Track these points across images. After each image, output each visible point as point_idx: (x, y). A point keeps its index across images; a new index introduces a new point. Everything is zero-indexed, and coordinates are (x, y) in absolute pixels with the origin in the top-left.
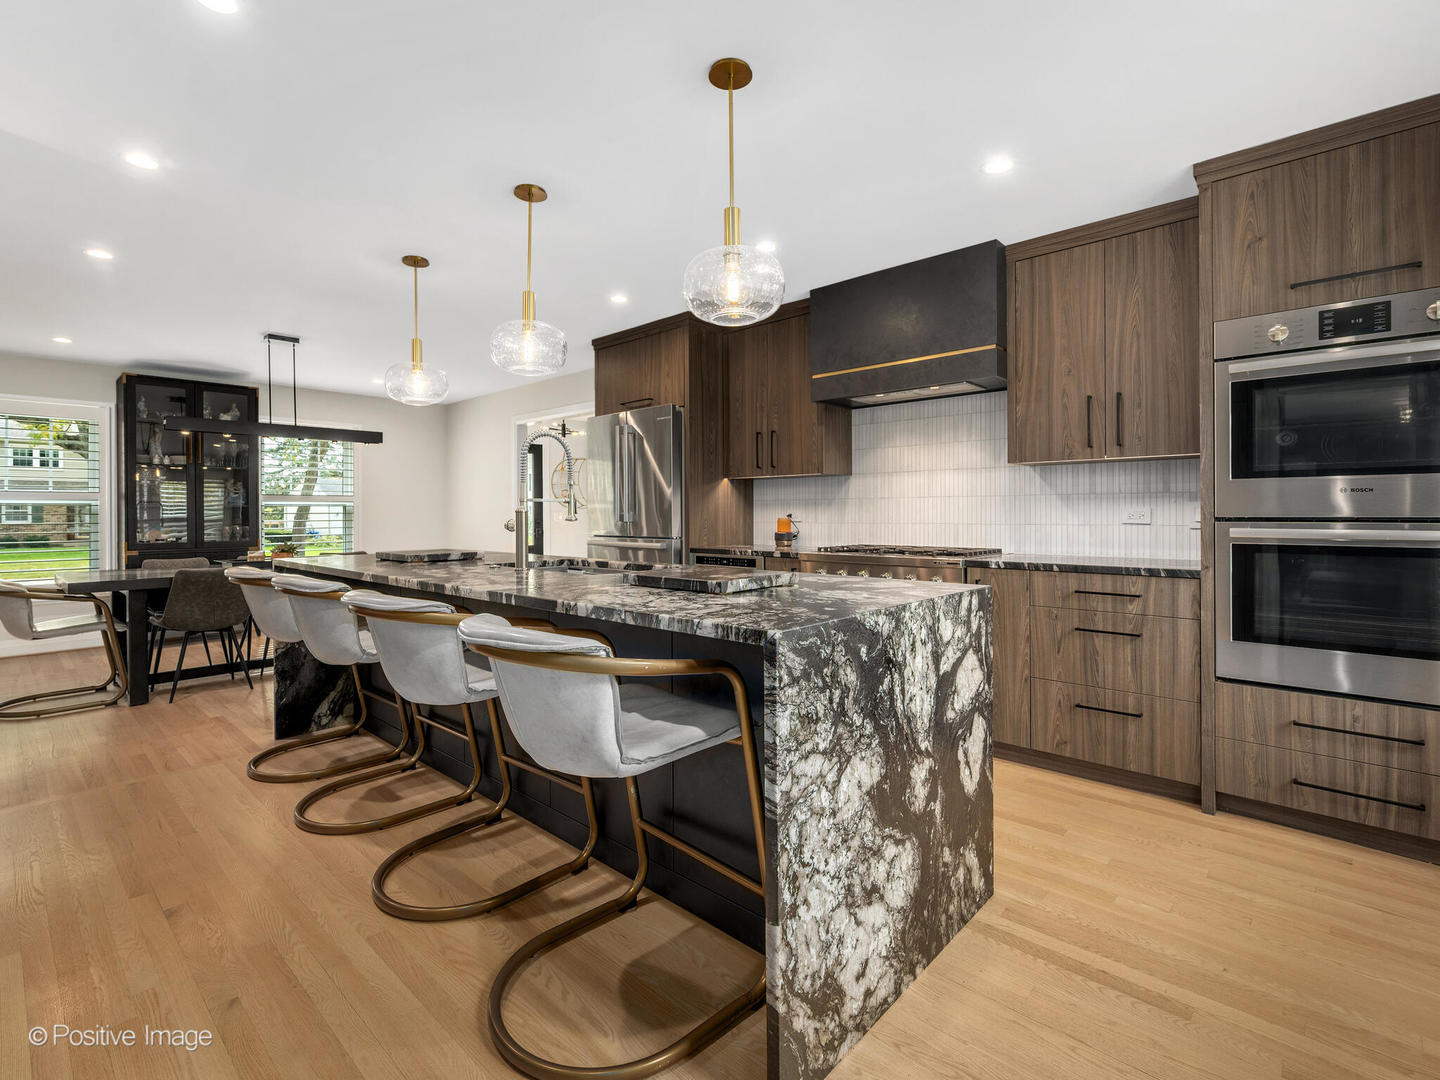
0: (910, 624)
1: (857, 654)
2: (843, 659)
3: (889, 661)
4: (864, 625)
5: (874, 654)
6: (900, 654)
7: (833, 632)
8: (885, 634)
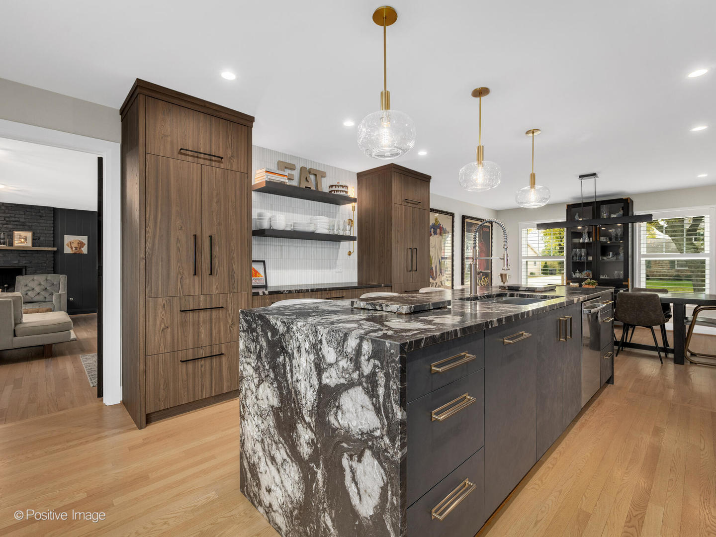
0: (297, 335)
1: (267, 334)
2: (261, 333)
3: (283, 348)
4: (270, 322)
5: (274, 339)
6: (290, 348)
7: (257, 319)
8: (281, 332)
